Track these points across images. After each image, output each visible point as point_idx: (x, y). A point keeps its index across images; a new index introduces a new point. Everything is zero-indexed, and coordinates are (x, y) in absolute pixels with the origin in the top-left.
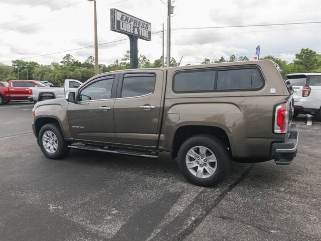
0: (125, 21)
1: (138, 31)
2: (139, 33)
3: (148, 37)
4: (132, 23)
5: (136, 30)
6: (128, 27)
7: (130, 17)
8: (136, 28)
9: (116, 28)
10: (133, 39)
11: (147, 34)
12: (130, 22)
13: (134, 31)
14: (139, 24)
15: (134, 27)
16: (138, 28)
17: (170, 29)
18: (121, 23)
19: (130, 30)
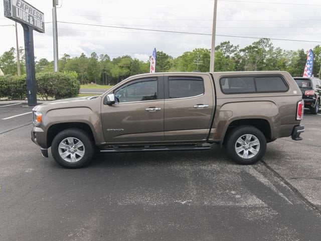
0: (21, 7)
1: (33, 21)
2: (34, 23)
3: (42, 28)
4: (27, 11)
5: (31, 20)
6: (23, 15)
7: (25, 4)
8: (31, 17)
9: (12, 15)
10: (28, 29)
11: (42, 25)
12: (25, 10)
13: (29, 20)
14: (34, 13)
15: (29, 16)
16: (33, 17)
17: (56, 22)
18: (17, 9)
19: (26, 19)
